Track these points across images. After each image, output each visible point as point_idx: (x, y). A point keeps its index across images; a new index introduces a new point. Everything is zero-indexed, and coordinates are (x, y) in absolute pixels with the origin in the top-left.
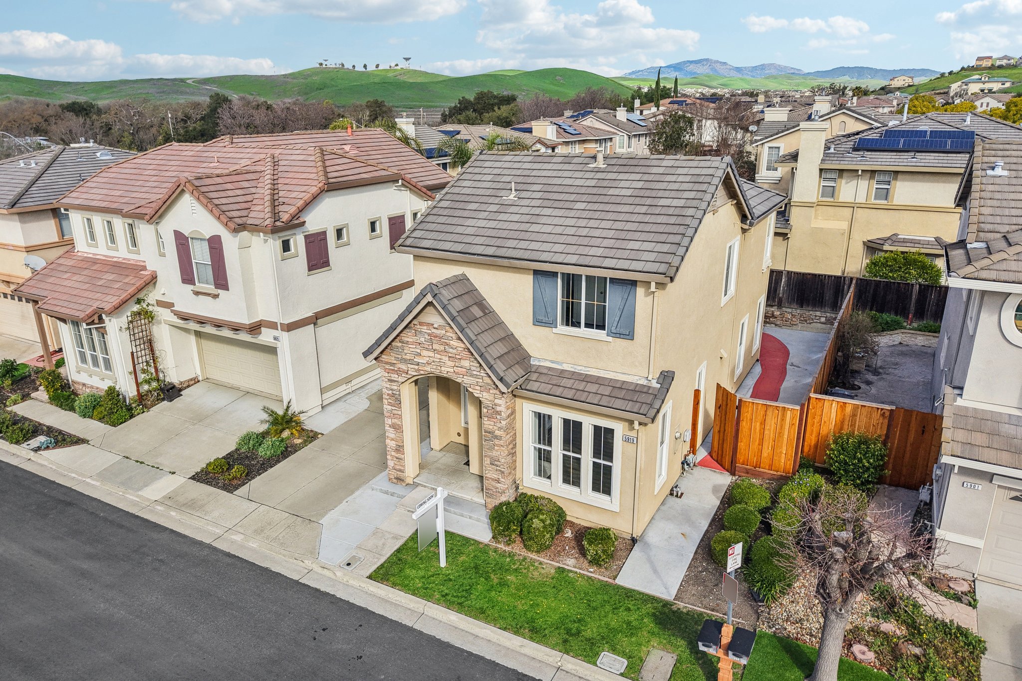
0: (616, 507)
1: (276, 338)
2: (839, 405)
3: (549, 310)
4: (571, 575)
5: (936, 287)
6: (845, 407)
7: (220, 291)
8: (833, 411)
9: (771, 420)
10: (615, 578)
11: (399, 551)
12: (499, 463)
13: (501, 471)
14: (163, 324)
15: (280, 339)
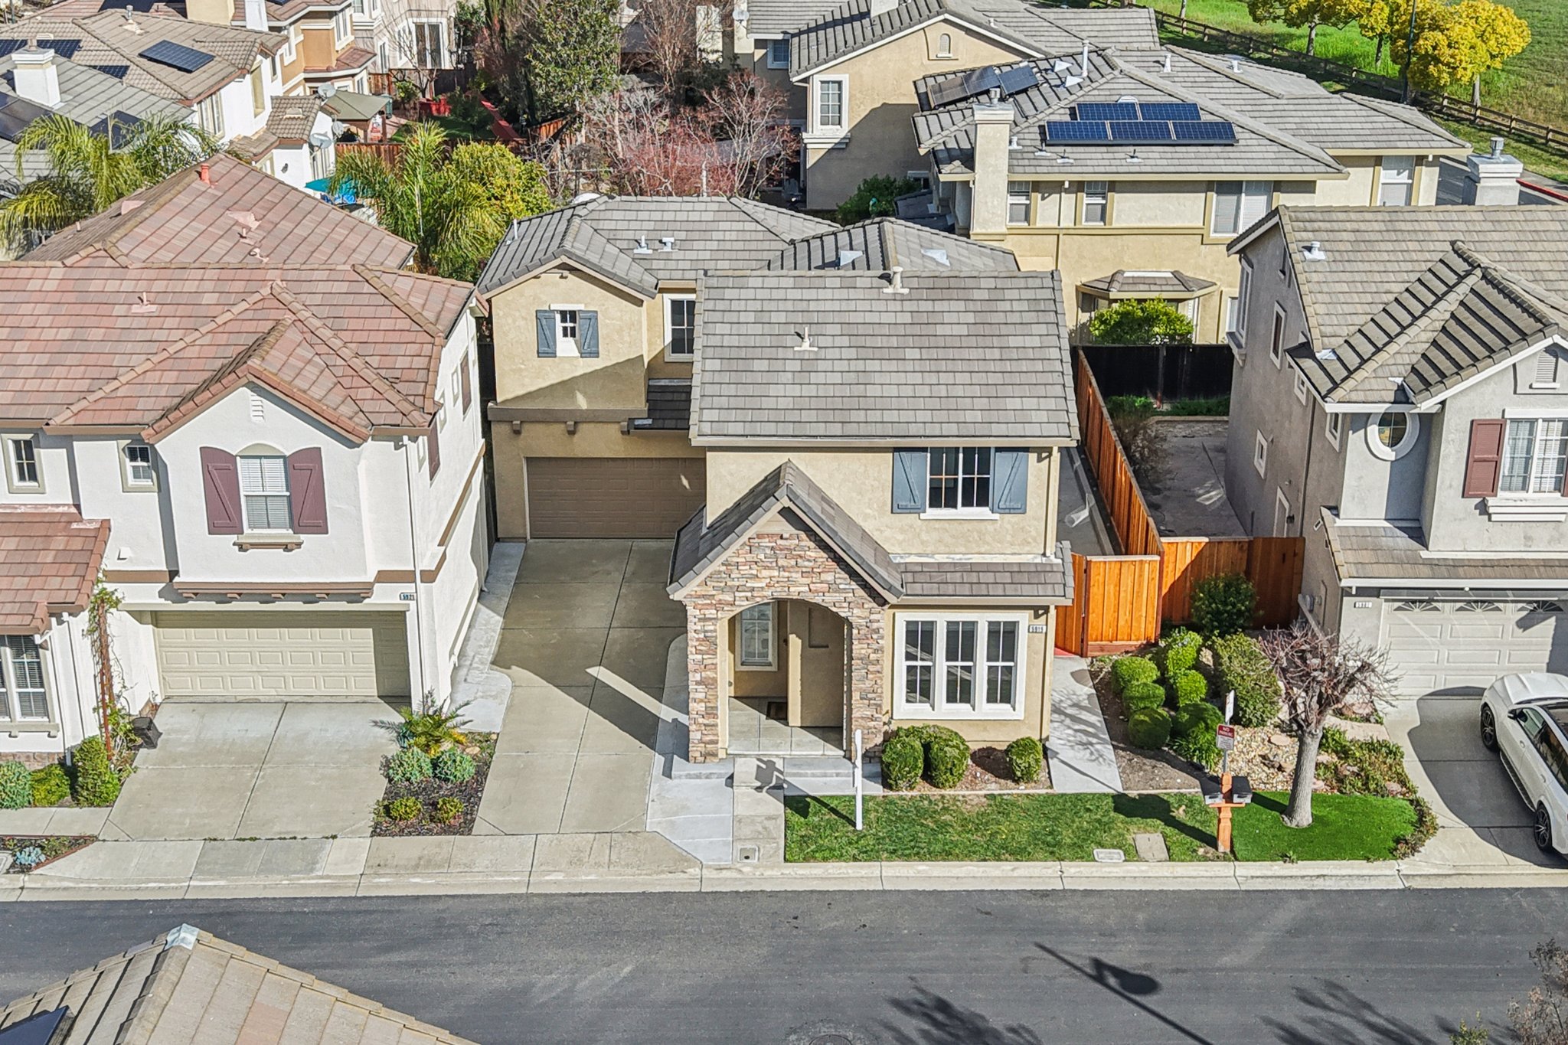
0: (1020, 715)
1: (407, 597)
3: (916, 492)
7: (303, 537)
9: (1127, 580)
10: (1051, 787)
12: (874, 696)
13: (876, 704)
15: (417, 596)
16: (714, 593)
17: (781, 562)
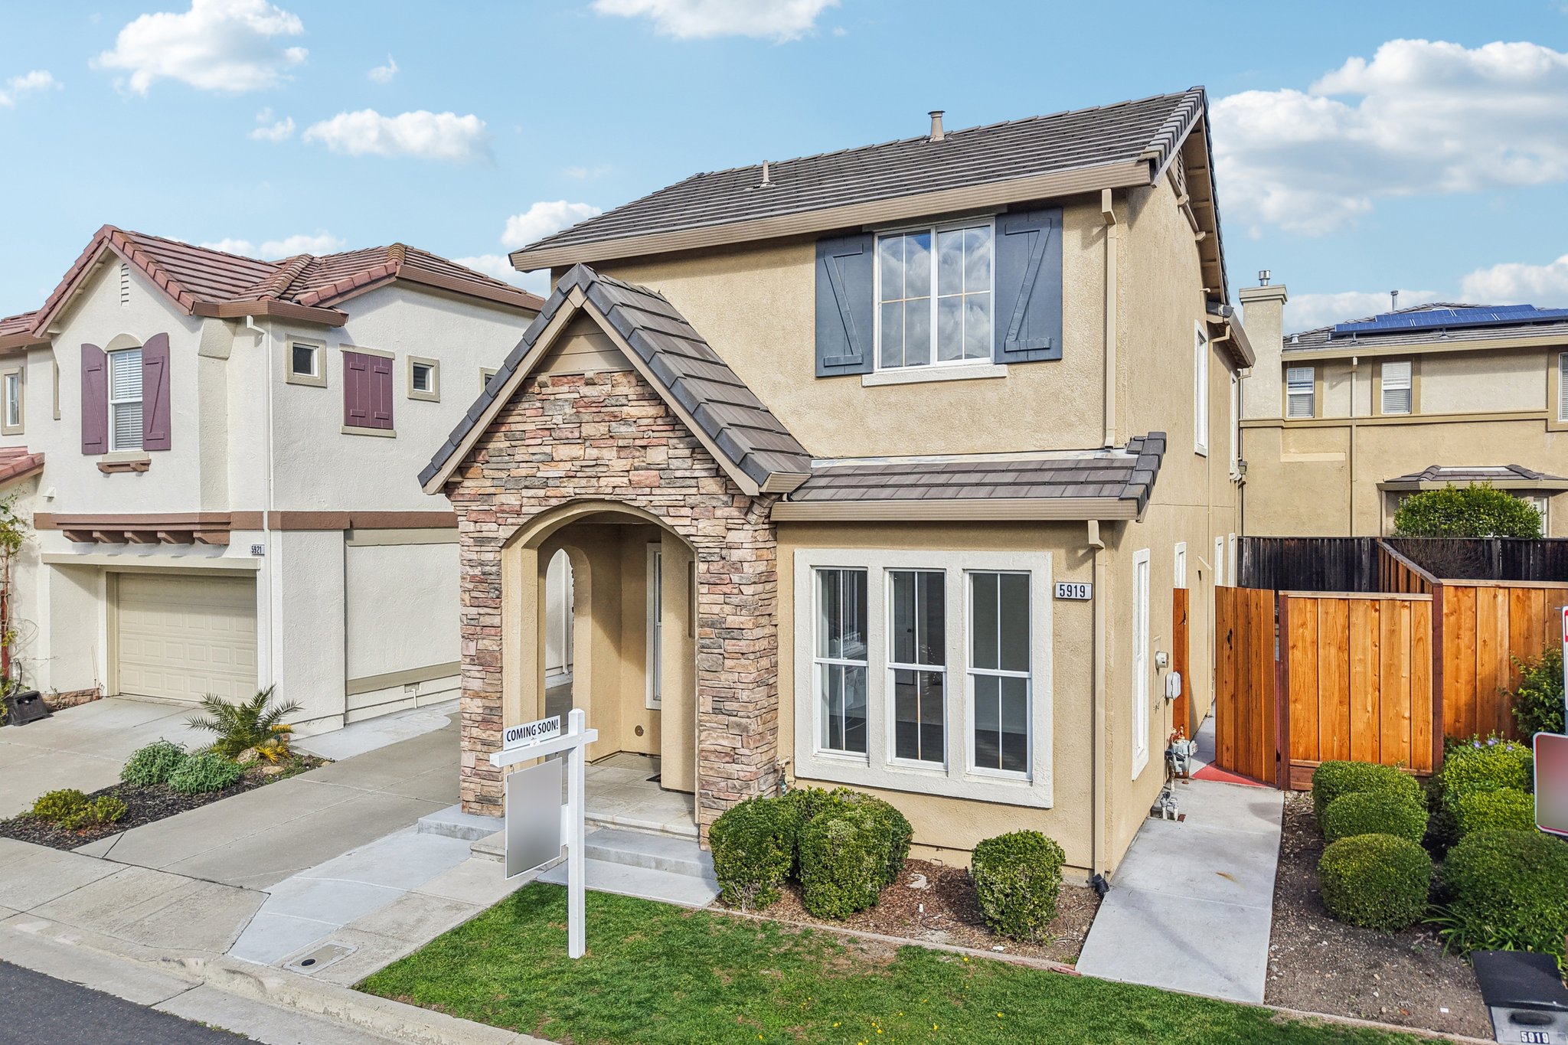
0: (1042, 796)
1: (256, 551)
2: (1513, 597)
3: (854, 332)
4: (942, 959)
5: (1535, 541)
6: (1529, 598)
7: (152, 455)
8: (1500, 613)
9: (1365, 637)
10: (1073, 961)
11: (456, 932)
12: (734, 706)
13: (738, 725)
14: (41, 564)
15: (266, 550)
16: (492, 490)
17: (588, 430)
